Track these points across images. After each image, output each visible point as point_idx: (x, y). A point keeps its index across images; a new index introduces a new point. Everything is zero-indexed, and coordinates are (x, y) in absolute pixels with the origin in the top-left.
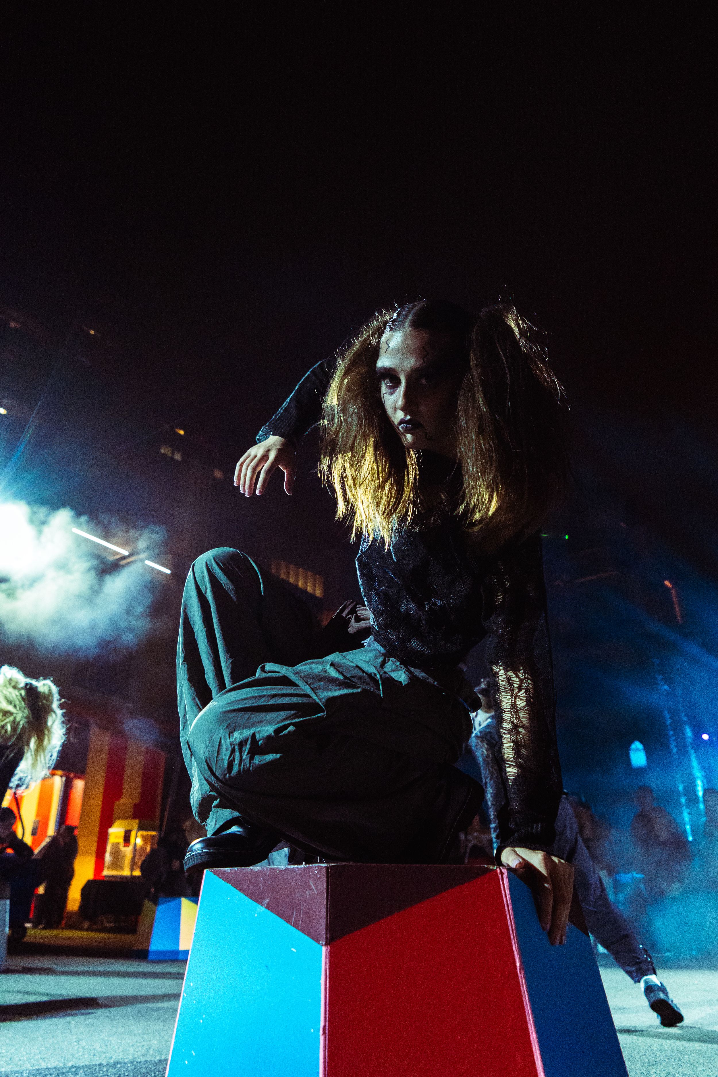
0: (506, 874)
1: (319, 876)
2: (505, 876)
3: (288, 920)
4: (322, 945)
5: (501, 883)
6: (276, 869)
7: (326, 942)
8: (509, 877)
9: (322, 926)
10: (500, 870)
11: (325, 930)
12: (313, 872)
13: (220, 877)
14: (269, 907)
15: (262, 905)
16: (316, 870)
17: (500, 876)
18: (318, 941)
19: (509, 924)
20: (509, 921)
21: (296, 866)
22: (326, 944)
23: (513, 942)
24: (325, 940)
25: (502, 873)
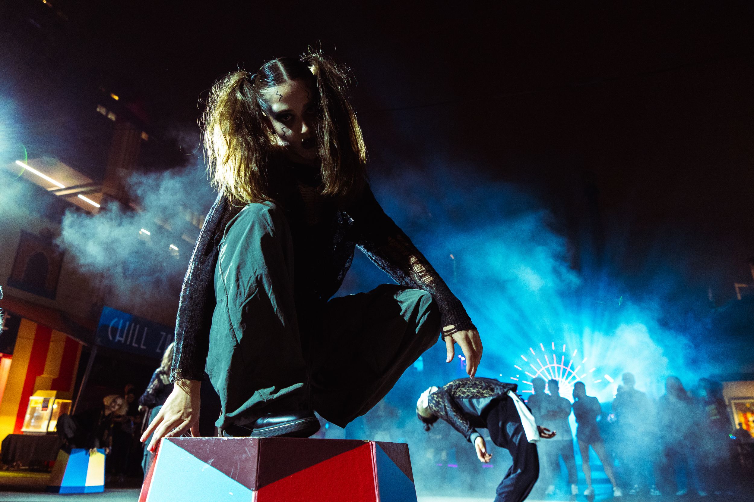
0: (375, 445)
1: (252, 445)
2: (374, 447)
3: (227, 473)
4: (253, 490)
5: (371, 451)
6: (220, 439)
7: (256, 488)
8: (376, 447)
9: (253, 478)
10: (372, 443)
11: (255, 481)
12: (248, 442)
13: (175, 444)
14: (213, 465)
15: (208, 463)
16: (251, 441)
17: (371, 446)
18: (249, 488)
19: (374, 476)
20: (374, 475)
21: (236, 438)
22: (256, 490)
23: (376, 488)
24: (255, 487)
25: (372, 445)
